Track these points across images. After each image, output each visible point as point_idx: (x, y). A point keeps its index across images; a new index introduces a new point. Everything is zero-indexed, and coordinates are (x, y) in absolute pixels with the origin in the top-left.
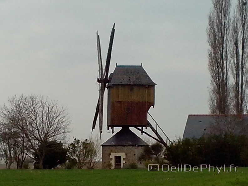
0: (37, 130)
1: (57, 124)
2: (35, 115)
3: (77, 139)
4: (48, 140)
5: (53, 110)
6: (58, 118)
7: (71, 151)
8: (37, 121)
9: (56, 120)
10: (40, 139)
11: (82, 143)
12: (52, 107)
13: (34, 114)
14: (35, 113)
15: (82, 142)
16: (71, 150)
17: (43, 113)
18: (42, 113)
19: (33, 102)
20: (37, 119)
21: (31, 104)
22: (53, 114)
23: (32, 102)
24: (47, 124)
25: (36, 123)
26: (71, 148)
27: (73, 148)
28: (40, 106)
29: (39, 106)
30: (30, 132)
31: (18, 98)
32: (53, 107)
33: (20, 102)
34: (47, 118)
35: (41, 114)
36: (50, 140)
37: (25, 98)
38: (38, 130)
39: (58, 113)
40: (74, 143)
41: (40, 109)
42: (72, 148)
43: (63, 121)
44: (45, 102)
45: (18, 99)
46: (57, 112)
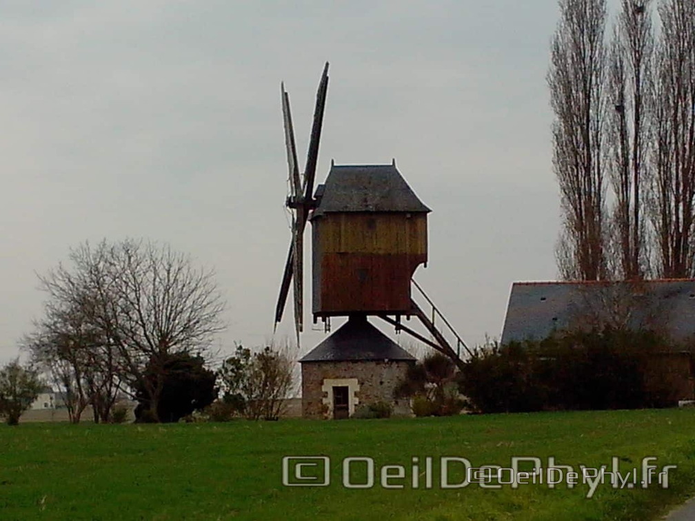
0: (141, 328)
1: (190, 310)
2: (136, 291)
3: (243, 348)
4: (168, 350)
5: (180, 277)
6: (192, 298)
7: (231, 376)
8: (140, 304)
9: (187, 302)
10: (150, 349)
11: (256, 357)
12: (177, 270)
13: (134, 288)
14: (135, 286)
15: (255, 354)
16: (230, 373)
17: (157, 283)
18: (154, 284)
19: (130, 258)
20: (141, 300)
21: (127, 263)
22: (180, 287)
23: (127, 259)
24: (164, 311)
25: (139, 311)
26: (229, 369)
27: (236, 370)
28: (147, 266)
29: (144, 268)
30: (125, 333)
31: (94, 248)
32: (179, 269)
33: (98, 260)
34: (166, 297)
35: (151, 286)
36: (173, 349)
37: (109, 249)
38: (144, 326)
39: (193, 285)
40: (236, 358)
41: (147, 274)
42: (232, 370)
43: (204, 303)
44: (159, 258)
45: (93, 252)
46: (189, 283)
